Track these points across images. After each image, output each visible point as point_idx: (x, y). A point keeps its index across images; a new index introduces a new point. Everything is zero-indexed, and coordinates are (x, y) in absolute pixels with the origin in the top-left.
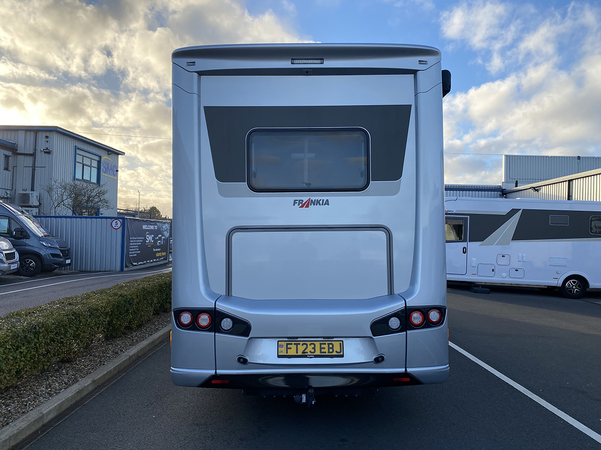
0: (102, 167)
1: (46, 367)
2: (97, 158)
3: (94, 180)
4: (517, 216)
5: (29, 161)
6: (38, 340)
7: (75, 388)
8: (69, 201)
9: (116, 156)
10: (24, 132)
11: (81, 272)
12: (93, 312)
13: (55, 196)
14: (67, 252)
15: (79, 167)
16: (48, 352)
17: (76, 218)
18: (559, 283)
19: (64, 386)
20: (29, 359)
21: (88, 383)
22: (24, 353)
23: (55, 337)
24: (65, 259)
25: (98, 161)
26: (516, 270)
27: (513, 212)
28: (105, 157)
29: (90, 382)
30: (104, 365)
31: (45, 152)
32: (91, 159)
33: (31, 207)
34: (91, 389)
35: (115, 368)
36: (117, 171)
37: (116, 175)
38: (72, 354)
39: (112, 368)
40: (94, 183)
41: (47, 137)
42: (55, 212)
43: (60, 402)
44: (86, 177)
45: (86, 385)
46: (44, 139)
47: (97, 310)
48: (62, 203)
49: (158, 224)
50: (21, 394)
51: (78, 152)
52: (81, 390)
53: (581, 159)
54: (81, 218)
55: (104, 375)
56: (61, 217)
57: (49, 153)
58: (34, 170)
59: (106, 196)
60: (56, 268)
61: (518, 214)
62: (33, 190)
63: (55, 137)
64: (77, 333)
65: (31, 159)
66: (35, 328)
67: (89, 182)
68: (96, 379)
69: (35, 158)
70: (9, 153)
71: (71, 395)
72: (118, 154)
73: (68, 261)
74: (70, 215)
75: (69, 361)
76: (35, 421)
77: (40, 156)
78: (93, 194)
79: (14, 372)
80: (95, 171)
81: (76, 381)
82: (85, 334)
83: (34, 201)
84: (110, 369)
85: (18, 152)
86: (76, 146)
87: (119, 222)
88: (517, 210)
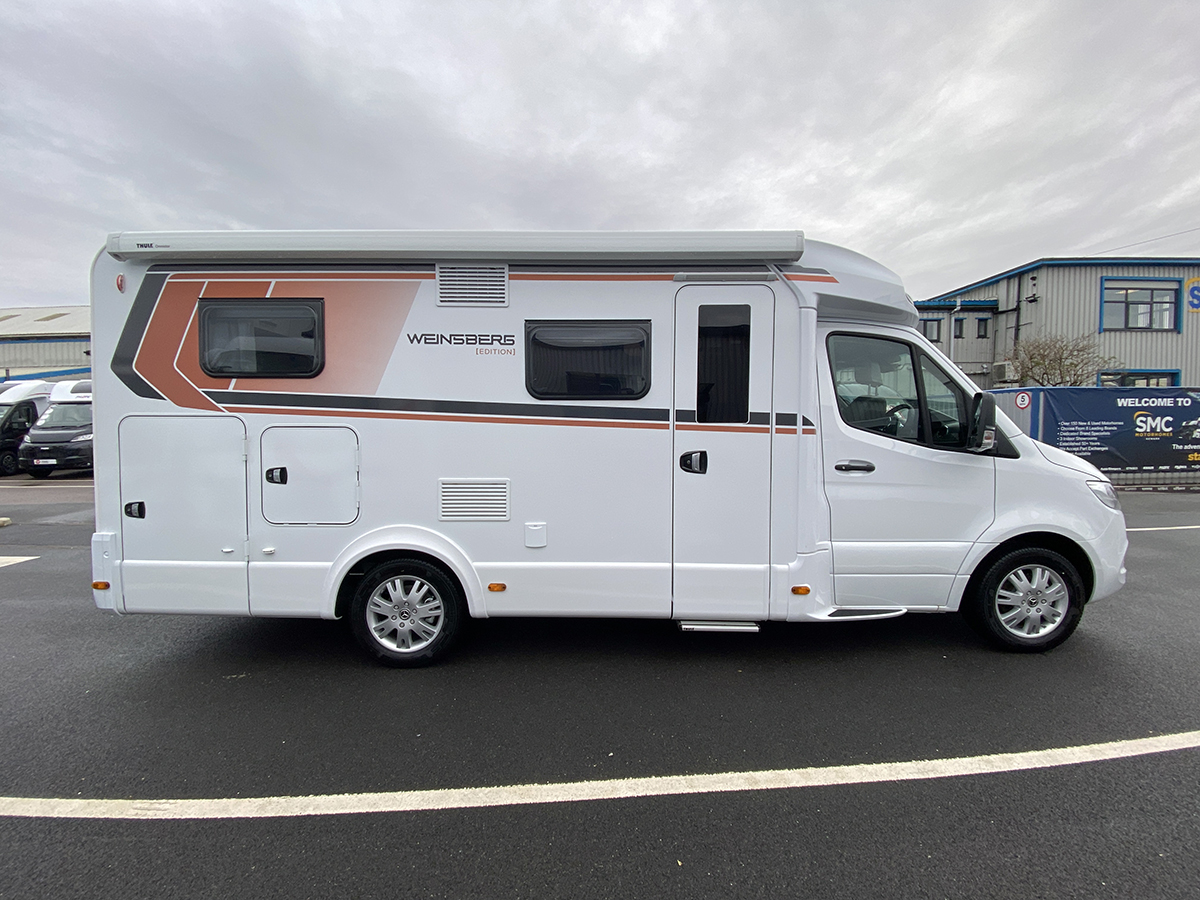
0: (1188, 299)
2: (1172, 286)
5: (1012, 319)
10: (1006, 280)
15: (1113, 309)
25: (1176, 291)
28: (1192, 279)
31: (1031, 302)
32: (1153, 290)
33: (1005, 382)
41: (1034, 279)
46: (1031, 283)
49: (1192, 393)
51: (1111, 284)
57: (1035, 300)
58: (1017, 329)
63: (1044, 274)
65: (1015, 314)
69: (1019, 314)
70: (985, 315)
77: (1025, 308)
80: (1164, 309)
85: (1000, 310)
86: (1103, 277)
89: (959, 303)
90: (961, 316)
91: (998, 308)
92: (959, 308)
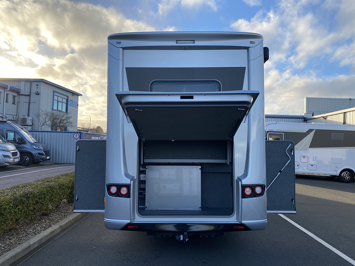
0: (69, 103)
1: (33, 218)
2: (66, 98)
3: (64, 110)
4: (312, 133)
5: (26, 99)
6: (29, 201)
7: (49, 230)
8: (49, 123)
9: (77, 96)
10: (24, 82)
11: (56, 164)
12: (61, 186)
13: (41, 120)
14: (47, 152)
15: (56, 103)
16: (34, 209)
17: (53, 132)
18: (337, 173)
19: (44, 229)
20: (23, 213)
21: (57, 228)
22: (21, 209)
23: (39, 200)
24: (46, 156)
25: (67, 99)
26: (312, 166)
27: (310, 131)
28: (71, 97)
29: (59, 227)
30: (67, 217)
31: (36, 94)
32: (63, 98)
33: (27, 126)
34: (59, 231)
35: (73, 219)
36: (78, 105)
37: (77, 108)
38: (48, 211)
39: (71, 219)
40: (64, 112)
41: (37, 85)
42: (41, 129)
43: (41, 238)
44: (60, 109)
45: (56, 229)
46: (36, 86)
47: (63, 185)
48: (46, 123)
49: (101, 136)
50: (19, 233)
51: (55, 94)
52: (53, 231)
53: (352, 100)
54: (56, 132)
55: (66, 223)
56: (44, 132)
57: (38, 94)
58: (29, 104)
59: (71, 120)
60: (41, 162)
61: (313, 132)
62: (28, 116)
63: (42, 85)
64: (51, 198)
65: (28, 97)
66: (27, 195)
67: (61, 111)
68: (62, 225)
69: (30, 97)
70: (15, 94)
71: (47, 234)
72: (78, 95)
73: (48, 158)
74: (50, 131)
75: (46, 215)
76: (26, 248)
77: (33, 96)
78: (64, 118)
79: (14, 220)
80: (64, 105)
81: (50, 226)
82: (56, 199)
83: (29, 122)
84: (70, 220)
85: (21, 94)
86: (54, 90)
87: (78, 135)
88: (312, 130)
89: (9, 87)
90: (8, 92)
91: (20, 92)
92: (9, 89)
